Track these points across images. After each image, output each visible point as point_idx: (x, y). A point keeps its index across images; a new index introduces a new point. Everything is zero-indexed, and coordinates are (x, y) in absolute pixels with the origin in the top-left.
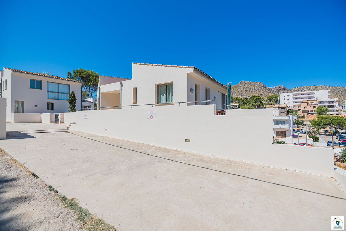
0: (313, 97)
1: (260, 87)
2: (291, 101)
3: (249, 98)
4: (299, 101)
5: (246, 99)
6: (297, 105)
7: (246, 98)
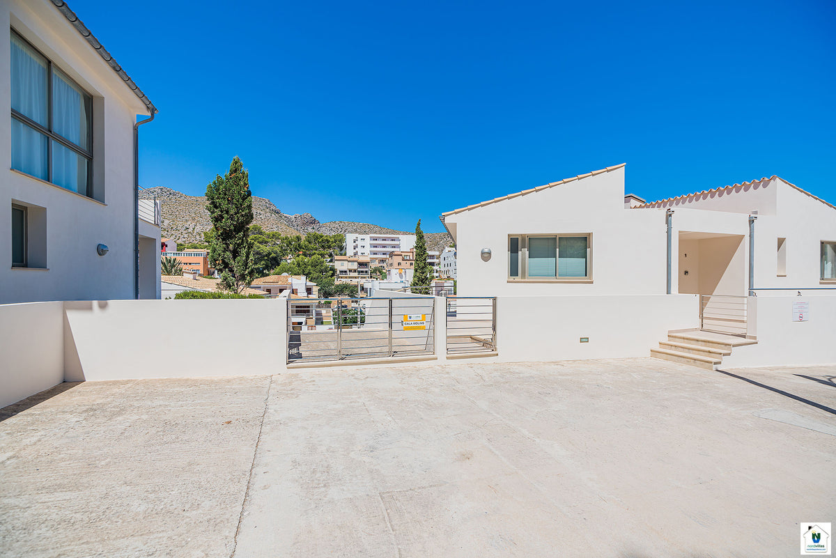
0: (398, 246)
1: (268, 210)
2: (368, 250)
3: (303, 238)
4: (380, 252)
5: (299, 238)
6: (376, 259)
7: (297, 237)
